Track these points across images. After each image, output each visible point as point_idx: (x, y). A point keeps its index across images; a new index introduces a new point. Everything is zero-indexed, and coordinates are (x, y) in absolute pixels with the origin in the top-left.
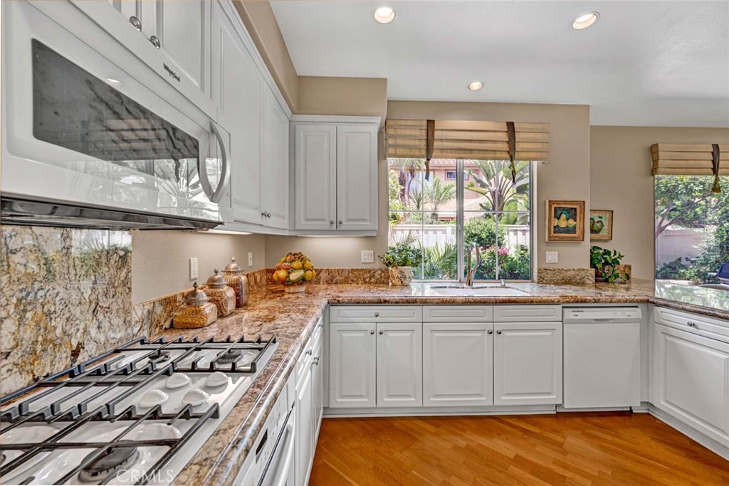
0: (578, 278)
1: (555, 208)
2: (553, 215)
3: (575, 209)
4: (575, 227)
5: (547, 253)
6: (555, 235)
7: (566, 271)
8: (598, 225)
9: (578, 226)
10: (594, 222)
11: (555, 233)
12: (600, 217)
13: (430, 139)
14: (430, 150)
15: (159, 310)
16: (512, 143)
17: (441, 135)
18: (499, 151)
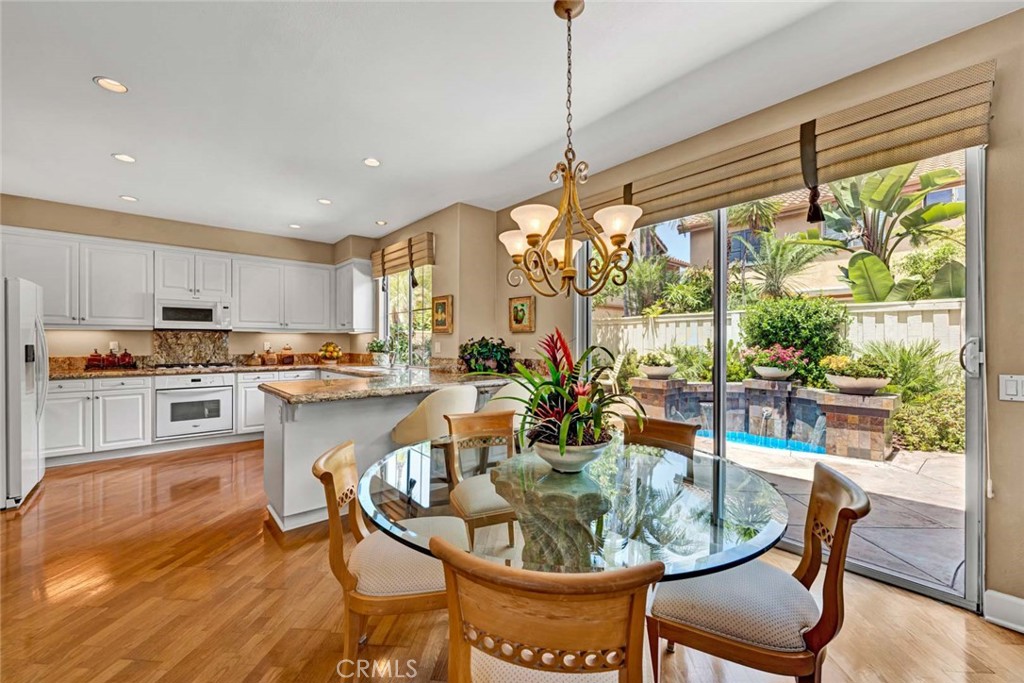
0: (447, 366)
1: (437, 303)
2: (435, 310)
3: (445, 304)
4: (445, 320)
5: (436, 344)
6: (437, 329)
7: (443, 360)
8: (521, 314)
9: (447, 318)
10: (518, 311)
11: (436, 327)
12: (522, 305)
13: (383, 263)
14: (384, 270)
15: (241, 358)
16: (411, 255)
17: (387, 258)
18: (404, 264)
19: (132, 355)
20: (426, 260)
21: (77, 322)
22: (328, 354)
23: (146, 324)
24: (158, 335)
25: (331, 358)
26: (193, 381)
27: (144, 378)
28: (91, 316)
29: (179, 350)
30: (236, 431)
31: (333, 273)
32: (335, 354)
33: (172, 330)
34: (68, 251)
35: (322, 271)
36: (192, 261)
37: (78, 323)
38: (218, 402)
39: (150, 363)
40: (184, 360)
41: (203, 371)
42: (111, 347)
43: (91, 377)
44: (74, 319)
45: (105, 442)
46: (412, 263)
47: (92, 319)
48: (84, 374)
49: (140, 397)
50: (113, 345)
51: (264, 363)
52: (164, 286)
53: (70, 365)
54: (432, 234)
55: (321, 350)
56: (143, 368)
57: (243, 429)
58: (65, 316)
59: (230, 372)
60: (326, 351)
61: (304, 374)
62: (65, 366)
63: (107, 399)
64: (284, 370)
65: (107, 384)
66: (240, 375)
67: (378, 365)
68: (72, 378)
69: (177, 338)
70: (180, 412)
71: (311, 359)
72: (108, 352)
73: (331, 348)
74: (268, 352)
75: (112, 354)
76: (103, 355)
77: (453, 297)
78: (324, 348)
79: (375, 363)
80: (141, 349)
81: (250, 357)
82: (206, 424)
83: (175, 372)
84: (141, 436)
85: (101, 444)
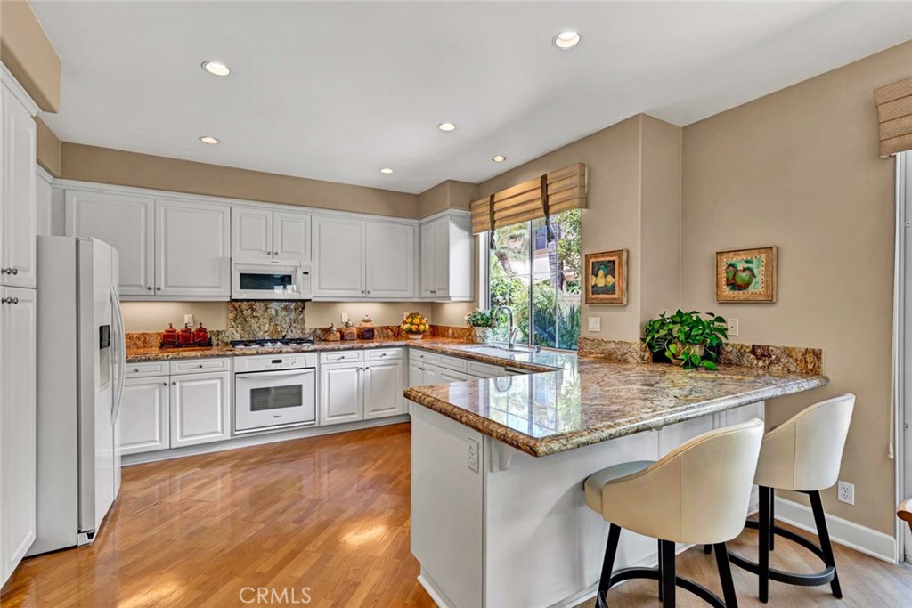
0: (619, 353)
1: (593, 263)
2: (591, 272)
3: (614, 262)
4: (614, 286)
5: (590, 318)
6: (593, 296)
7: (606, 342)
8: (745, 275)
9: (617, 283)
10: (736, 271)
11: (593, 294)
12: (747, 262)
13: (492, 213)
14: (493, 222)
15: (319, 332)
16: (545, 198)
17: (497, 207)
18: (534, 210)
19: (208, 330)
20: (576, 202)
21: (152, 292)
22: (414, 328)
23: (223, 294)
24: (234, 306)
25: (418, 332)
26: (274, 362)
27: (222, 359)
28: (166, 285)
29: (253, 322)
30: (319, 422)
31: (417, 228)
32: (422, 327)
33: (248, 300)
34: (143, 209)
35: (404, 229)
36: (270, 217)
37: (153, 295)
38: (300, 386)
39: (226, 340)
40: (260, 336)
41: (284, 350)
42: (186, 322)
43: (168, 359)
44: (149, 289)
45: (182, 436)
46: (546, 208)
47: (168, 289)
48: (161, 355)
49: (219, 382)
50: (187, 318)
51: (343, 338)
52: (241, 248)
53: (144, 342)
54: (584, 165)
55: (405, 323)
56: (218, 345)
57: (326, 420)
58: (140, 286)
59: (312, 351)
60: (412, 323)
61: (391, 352)
62: (139, 343)
63: (184, 384)
64: (370, 348)
65: (184, 365)
66: (323, 354)
67: (483, 343)
68: (148, 360)
69: (253, 310)
70: (261, 399)
71: (391, 333)
72: (183, 327)
73: (417, 321)
74: (347, 325)
75: (187, 330)
76: (178, 331)
77: (628, 252)
78: (410, 320)
79: (478, 340)
80: (217, 323)
81: (328, 331)
82: (288, 415)
83: (255, 352)
84: (219, 430)
85: (179, 440)
